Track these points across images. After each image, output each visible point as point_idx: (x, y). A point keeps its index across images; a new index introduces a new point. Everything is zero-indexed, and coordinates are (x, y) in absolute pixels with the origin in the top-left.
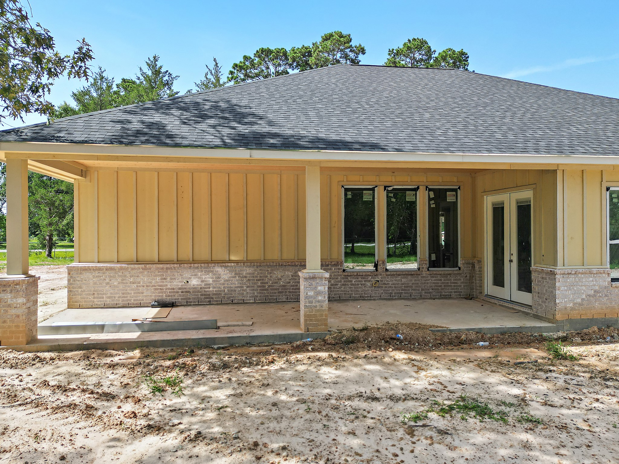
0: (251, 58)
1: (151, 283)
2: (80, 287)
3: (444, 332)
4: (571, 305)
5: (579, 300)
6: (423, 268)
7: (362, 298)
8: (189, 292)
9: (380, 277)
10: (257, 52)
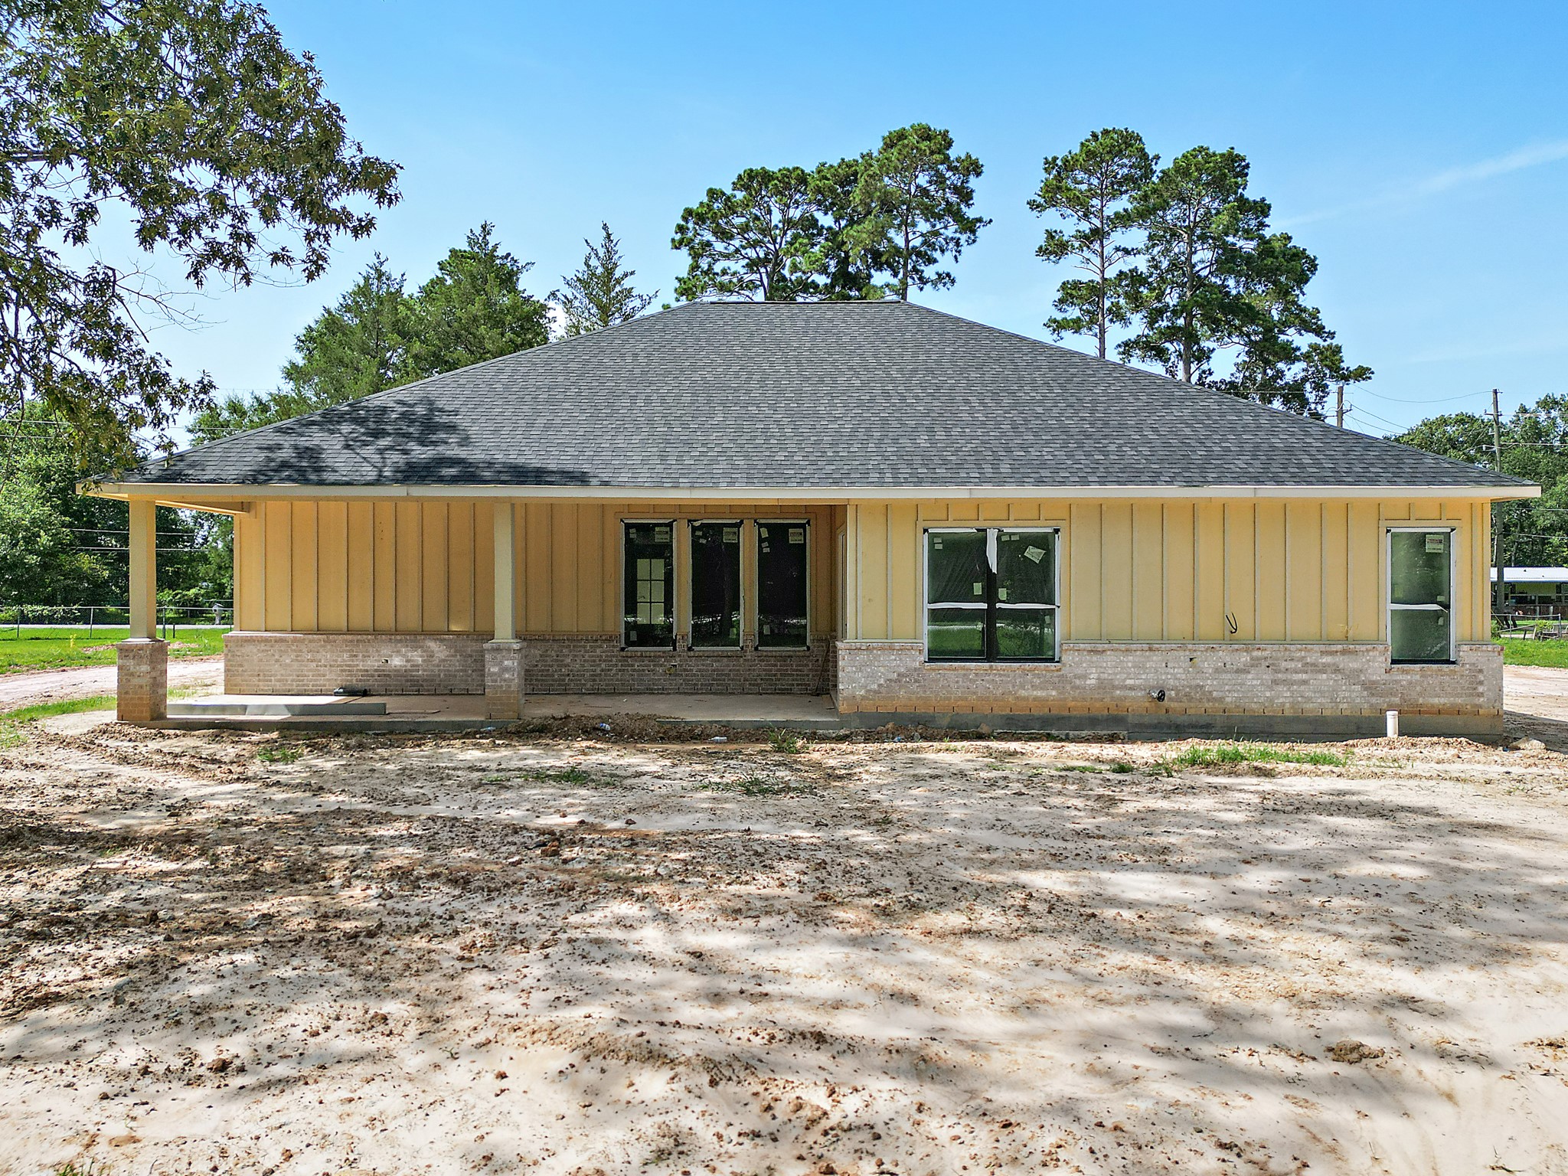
0: (724, 194)
1: (336, 661)
2: (241, 666)
3: (676, 724)
4: (863, 692)
5: (875, 687)
6: (747, 646)
7: (651, 692)
8: (388, 675)
9: (678, 659)
10: (740, 177)
